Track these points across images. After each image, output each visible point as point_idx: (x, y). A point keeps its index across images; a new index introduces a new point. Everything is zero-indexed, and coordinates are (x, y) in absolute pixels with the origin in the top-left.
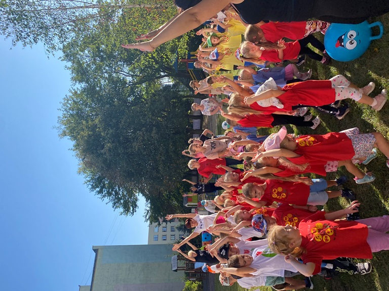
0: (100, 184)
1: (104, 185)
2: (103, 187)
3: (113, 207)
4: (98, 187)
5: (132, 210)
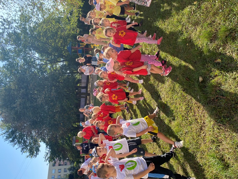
3: (21, 151)
5: (36, 154)
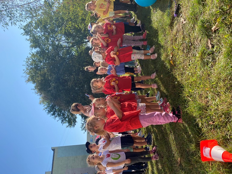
2: (55, 111)
4: (52, 112)
5: (74, 124)
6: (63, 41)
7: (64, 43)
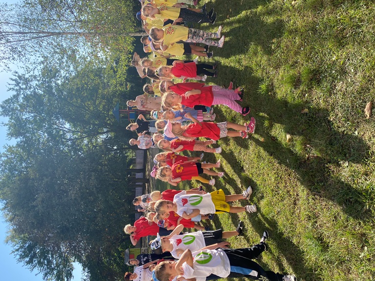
0: (30, 252)
1: (35, 254)
2: (34, 256)
3: (44, 279)
4: (27, 256)
6: (66, 130)
7: (68, 132)
